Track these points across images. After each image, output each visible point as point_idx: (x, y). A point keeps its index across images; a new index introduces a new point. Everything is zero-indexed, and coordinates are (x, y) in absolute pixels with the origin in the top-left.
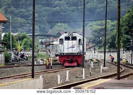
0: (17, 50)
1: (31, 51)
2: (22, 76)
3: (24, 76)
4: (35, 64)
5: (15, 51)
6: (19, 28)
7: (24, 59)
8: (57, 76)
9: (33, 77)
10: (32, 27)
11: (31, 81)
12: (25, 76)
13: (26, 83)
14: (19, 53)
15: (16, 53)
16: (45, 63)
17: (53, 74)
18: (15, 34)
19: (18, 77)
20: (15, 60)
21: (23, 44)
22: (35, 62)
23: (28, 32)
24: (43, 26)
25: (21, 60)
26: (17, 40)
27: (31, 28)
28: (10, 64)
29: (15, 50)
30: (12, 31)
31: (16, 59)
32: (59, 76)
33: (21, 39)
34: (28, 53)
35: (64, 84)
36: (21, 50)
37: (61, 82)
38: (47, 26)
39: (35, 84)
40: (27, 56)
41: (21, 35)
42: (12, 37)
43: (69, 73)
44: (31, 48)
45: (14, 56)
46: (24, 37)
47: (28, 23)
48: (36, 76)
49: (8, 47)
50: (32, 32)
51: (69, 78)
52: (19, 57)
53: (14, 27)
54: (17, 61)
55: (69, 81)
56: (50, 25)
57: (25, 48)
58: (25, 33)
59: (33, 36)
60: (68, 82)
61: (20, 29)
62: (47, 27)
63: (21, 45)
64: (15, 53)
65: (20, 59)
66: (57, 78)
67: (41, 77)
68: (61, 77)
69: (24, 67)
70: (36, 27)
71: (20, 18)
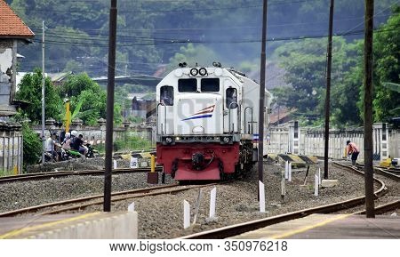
0: (60, 125)
1: (104, 128)
2: (75, 206)
3: (79, 205)
4: (115, 167)
5: (54, 127)
6: (68, 57)
7: (82, 152)
8: (181, 205)
9: (107, 209)
10: (107, 55)
11: (102, 220)
12: (85, 204)
13: (87, 228)
14: (68, 134)
15: (59, 133)
16: (144, 165)
17: (168, 198)
18: (56, 77)
19: (63, 208)
20: (54, 155)
21: (79, 106)
22: (115, 162)
23: (95, 70)
24: (140, 53)
25: (74, 156)
26: (62, 96)
27: (106, 59)
28: (40, 169)
29: (56, 124)
30: (48, 68)
31: (56, 153)
32: (187, 206)
33: (74, 90)
34: (95, 136)
35: (202, 230)
36: (74, 125)
37: (191, 222)
38: (154, 55)
39: (113, 229)
40: (92, 143)
41: (75, 80)
42: (47, 84)
43: (219, 195)
44: (102, 120)
45: (52, 144)
46: (82, 86)
47: (96, 44)
48: (116, 203)
49: (35, 116)
50: (106, 70)
51: (219, 210)
52: (65, 147)
53: (52, 56)
54: (61, 159)
55: (216, 219)
56: (161, 50)
57: (84, 119)
58: (85, 74)
59: (111, 83)
60: (214, 223)
61: (70, 63)
62: (151, 58)
63: (72, 109)
64: (53, 135)
65: (69, 154)
66: (182, 211)
67: (131, 207)
68: (192, 209)
69: (82, 177)
70: (120, 57)
71: (71, 30)
